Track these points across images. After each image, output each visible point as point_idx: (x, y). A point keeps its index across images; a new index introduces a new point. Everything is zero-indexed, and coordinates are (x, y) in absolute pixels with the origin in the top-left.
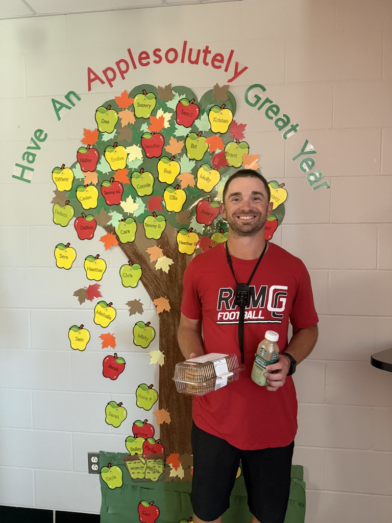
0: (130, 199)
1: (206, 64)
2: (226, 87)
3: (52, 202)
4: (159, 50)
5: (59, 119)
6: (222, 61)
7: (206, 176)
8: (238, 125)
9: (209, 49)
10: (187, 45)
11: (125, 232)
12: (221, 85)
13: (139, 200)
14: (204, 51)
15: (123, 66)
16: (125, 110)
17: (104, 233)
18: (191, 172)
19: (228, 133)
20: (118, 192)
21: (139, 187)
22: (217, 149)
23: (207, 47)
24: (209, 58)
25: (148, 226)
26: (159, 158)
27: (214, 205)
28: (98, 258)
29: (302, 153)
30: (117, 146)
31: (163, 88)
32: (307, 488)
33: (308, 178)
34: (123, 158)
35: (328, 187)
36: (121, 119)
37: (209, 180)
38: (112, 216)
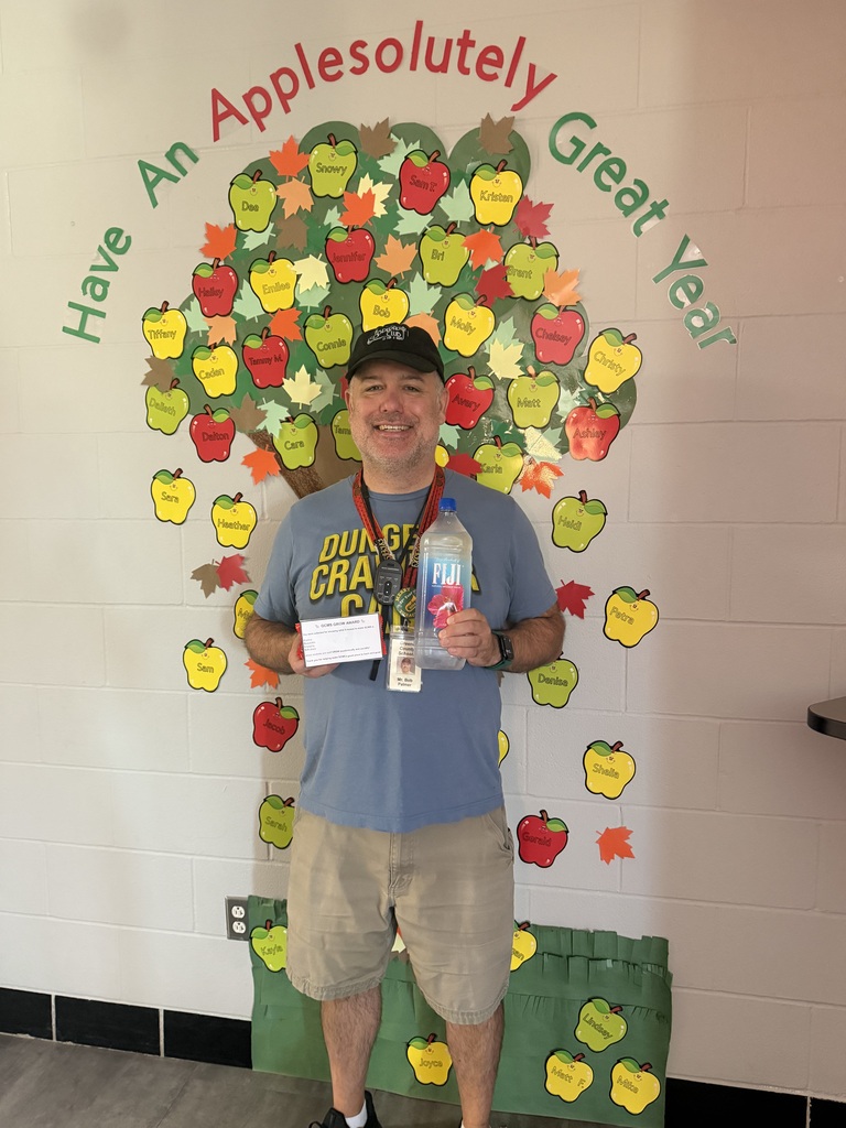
0: (303, 374)
1: (465, 71)
2: (509, 121)
3: (143, 383)
4: (363, 44)
5: (155, 204)
6: (499, 63)
7: (464, 322)
8: (534, 205)
9: (471, 38)
10: (424, 30)
11: (294, 446)
12: (497, 118)
13: (321, 375)
14: (460, 42)
15: (286, 84)
16: (290, 180)
17: (251, 447)
18: (431, 313)
19: (513, 225)
20: (278, 359)
21: (321, 347)
22: (489, 260)
23: (467, 33)
24: (472, 57)
25: (341, 431)
26: (364, 283)
27: (482, 385)
28: (239, 501)
29: (676, 263)
30: (274, 260)
31: (372, 129)
32: (674, 982)
33: (687, 321)
34: (287, 284)
35: (733, 341)
36: (284, 200)
37: (470, 329)
38: (266, 411)
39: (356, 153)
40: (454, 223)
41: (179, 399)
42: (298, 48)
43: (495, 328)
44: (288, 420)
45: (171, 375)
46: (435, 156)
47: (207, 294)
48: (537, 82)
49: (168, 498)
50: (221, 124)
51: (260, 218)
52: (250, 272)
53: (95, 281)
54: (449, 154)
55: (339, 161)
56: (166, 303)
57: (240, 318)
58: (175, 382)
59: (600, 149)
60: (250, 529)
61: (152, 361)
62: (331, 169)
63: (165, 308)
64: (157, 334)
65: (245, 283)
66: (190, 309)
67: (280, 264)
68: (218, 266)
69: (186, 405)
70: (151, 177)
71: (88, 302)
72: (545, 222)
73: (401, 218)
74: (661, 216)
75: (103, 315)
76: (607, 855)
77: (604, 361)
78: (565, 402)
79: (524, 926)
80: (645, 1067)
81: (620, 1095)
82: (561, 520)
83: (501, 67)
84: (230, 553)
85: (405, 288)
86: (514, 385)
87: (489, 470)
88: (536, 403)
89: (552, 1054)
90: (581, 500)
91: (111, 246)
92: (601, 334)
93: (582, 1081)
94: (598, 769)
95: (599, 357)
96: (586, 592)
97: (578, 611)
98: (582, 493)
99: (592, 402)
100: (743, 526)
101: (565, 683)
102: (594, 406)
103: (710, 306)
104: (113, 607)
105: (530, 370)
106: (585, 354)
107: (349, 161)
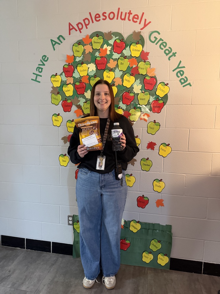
0: (89, 91)
1: (130, 20)
2: (140, 32)
3: (51, 93)
5: (54, 50)
8: (145, 53)
9: (131, 12)
10: (120, 10)
11: (86, 108)
12: (137, 31)
14: (128, 13)
15: (87, 22)
16: (87, 45)
17: (76, 109)
18: (120, 77)
19: (140, 57)
20: (83, 88)
22: (134, 65)
26: (104, 70)
27: (132, 95)
28: (73, 121)
29: (178, 67)
30: (83, 64)
31: (107, 33)
32: (173, 236)
33: (180, 81)
34: (86, 70)
35: (191, 86)
36: (85, 50)
37: (129, 81)
38: (80, 100)
39: (103, 39)
40: (126, 56)
41: (59, 97)
42: (90, 13)
43: (135, 81)
44: (85, 102)
45: (58, 91)
46: (122, 40)
47: (66, 72)
48: (147, 23)
49: (56, 120)
50: (71, 31)
51: (80, 54)
52: (77, 67)
53: (40, 68)
54: (125, 40)
55: (99, 41)
56: (57, 74)
57: (74, 78)
58: (58, 93)
59: (161, 39)
61: (53, 87)
62: (97, 42)
63: (56, 75)
64: (54, 81)
65: (76, 69)
66: (62, 75)
67: (84, 65)
68: (69, 65)
69: (61, 98)
70: (54, 43)
71: (37, 73)
72: (148, 57)
73: (114, 55)
74: (175, 56)
75: (41, 76)
76: (158, 206)
77: (161, 90)
78: (151, 99)
79: (138, 222)
80: (166, 255)
81: (159, 261)
82: (149, 127)
83: (138, 19)
84: (71, 133)
85: (114, 71)
86: (139, 95)
87: (133, 115)
88: (144, 99)
89: (144, 252)
90: (154, 122)
91: (44, 60)
92: (160, 83)
93: (151, 258)
94: (156, 185)
95: (160, 89)
96: (155, 144)
97: (153, 148)
98: (155, 121)
99: (158, 99)
100: (192, 129)
101: (149, 165)
102: (158, 100)
103: (186, 77)
104: (42, 146)
105: (143, 91)
106: (156, 88)
107: (101, 41)
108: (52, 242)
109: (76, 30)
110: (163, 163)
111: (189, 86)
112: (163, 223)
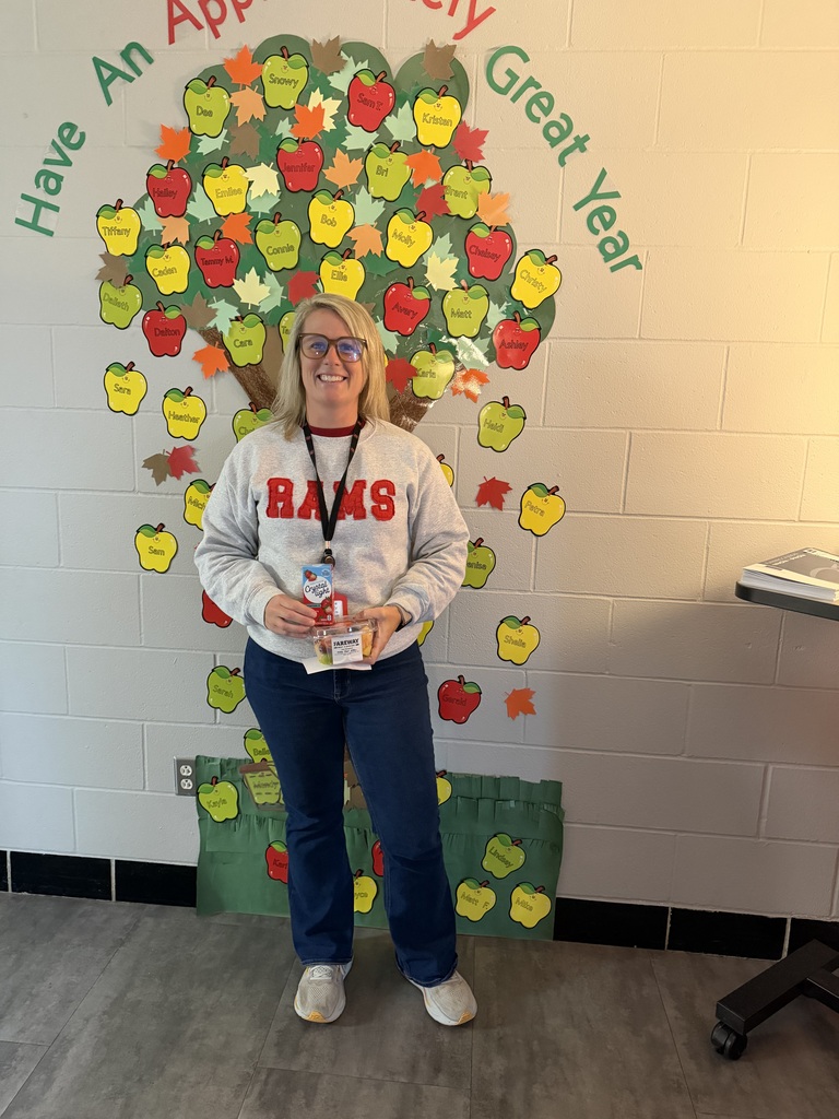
0: (252, 275)
2: (450, 49)
3: (97, 278)
5: (109, 101)
7: (405, 235)
8: (471, 131)
11: (242, 344)
12: (439, 45)
13: (270, 277)
16: (244, 88)
17: (202, 344)
18: (375, 224)
19: (452, 148)
20: (229, 260)
21: (271, 251)
22: (429, 180)
26: (313, 193)
27: (420, 295)
28: (189, 395)
29: (594, 196)
30: (227, 166)
31: (324, 45)
32: (566, 819)
33: (601, 247)
34: (239, 190)
35: (639, 267)
36: (237, 107)
37: (410, 242)
38: (216, 310)
39: (307, 67)
40: (398, 142)
41: (133, 295)
43: (433, 242)
44: (237, 319)
45: (126, 272)
46: (382, 76)
47: (160, 194)
48: (477, 14)
49: (120, 390)
50: (177, 28)
51: (214, 124)
52: (204, 176)
53: (49, 175)
54: (395, 75)
55: (291, 74)
56: (120, 201)
57: (193, 220)
58: (129, 278)
59: (531, 82)
60: (200, 422)
61: (106, 257)
62: (284, 82)
63: (119, 205)
64: (111, 230)
65: (199, 186)
66: (144, 208)
67: (233, 170)
68: (172, 168)
69: (139, 301)
70: (106, 75)
71: (41, 195)
72: (481, 148)
73: (350, 134)
74: (583, 149)
75: (56, 209)
76: (513, 714)
77: (529, 279)
78: (493, 315)
79: (443, 774)
80: (539, 889)
81: (517, 913)
82: (486, 422)
84: (181, 444)
85: (351, 200)
86: (449, 296)
87: (424, 374)
88: (468, 314)
89: (462, 882)
90: (504, 405)
91: (66, 141)
92: (526, 254)
93: (486, 904)
94: (509, 640)
95: (525, 275)
96: (505, 487)
97: (498, 504)
98: (506, 398)
99: (517, 315)
100: (639, 432)
101: (484, 567)
102: (518, 320)
103: (621, 234)
104: (66, 492)
105: (463, 283)
106: (512, 271)
107: (301, 75)
108: (116, 861)
109: (199, 27)
110: (533, 558)
111: (631, 267)
112: (533, 774)
